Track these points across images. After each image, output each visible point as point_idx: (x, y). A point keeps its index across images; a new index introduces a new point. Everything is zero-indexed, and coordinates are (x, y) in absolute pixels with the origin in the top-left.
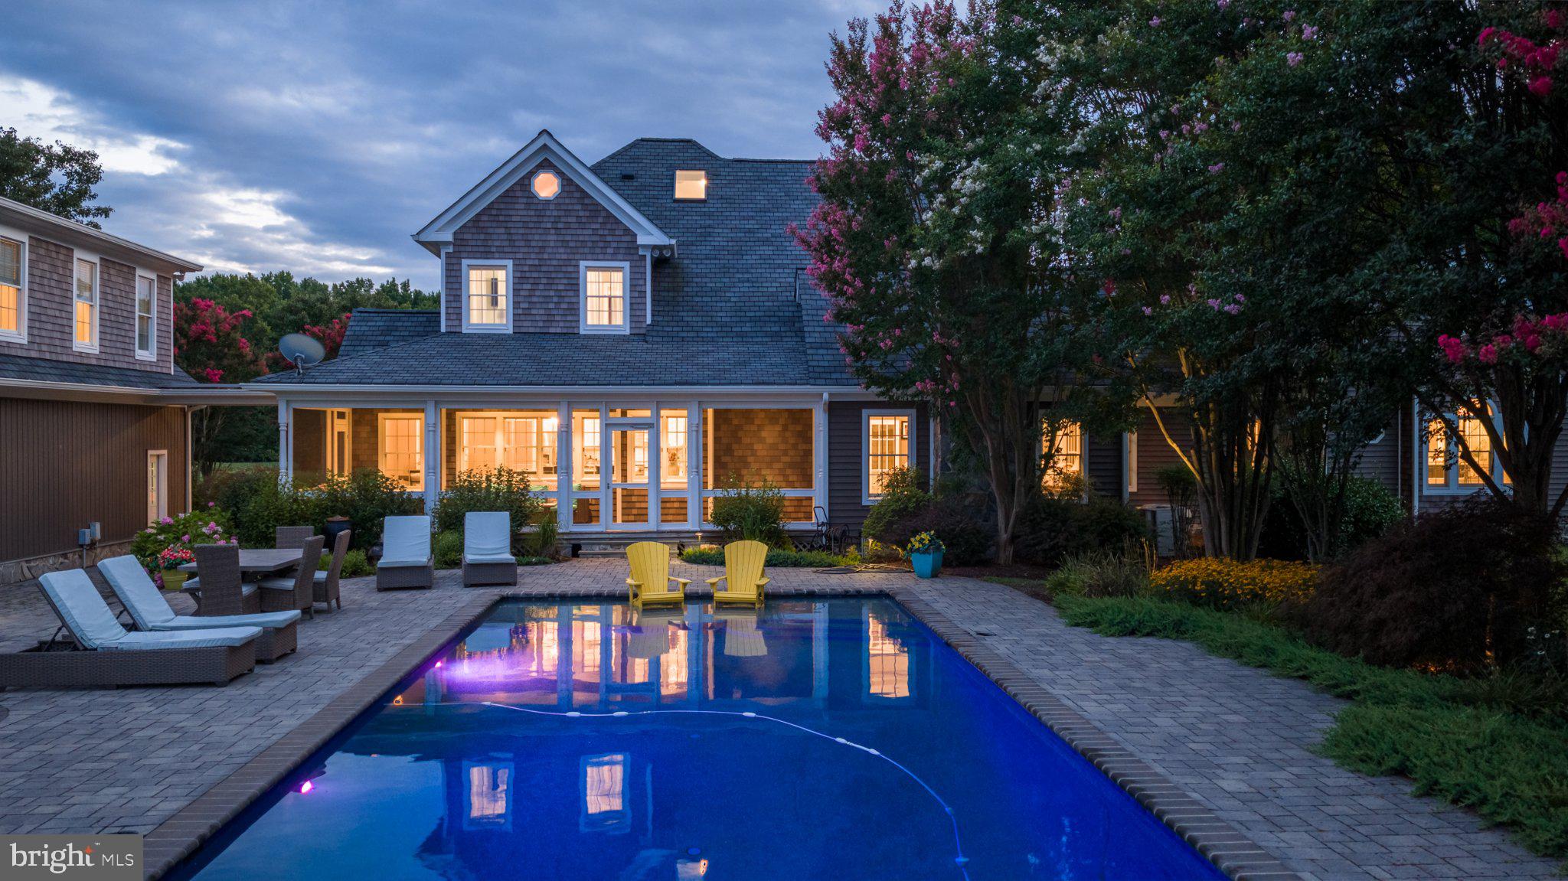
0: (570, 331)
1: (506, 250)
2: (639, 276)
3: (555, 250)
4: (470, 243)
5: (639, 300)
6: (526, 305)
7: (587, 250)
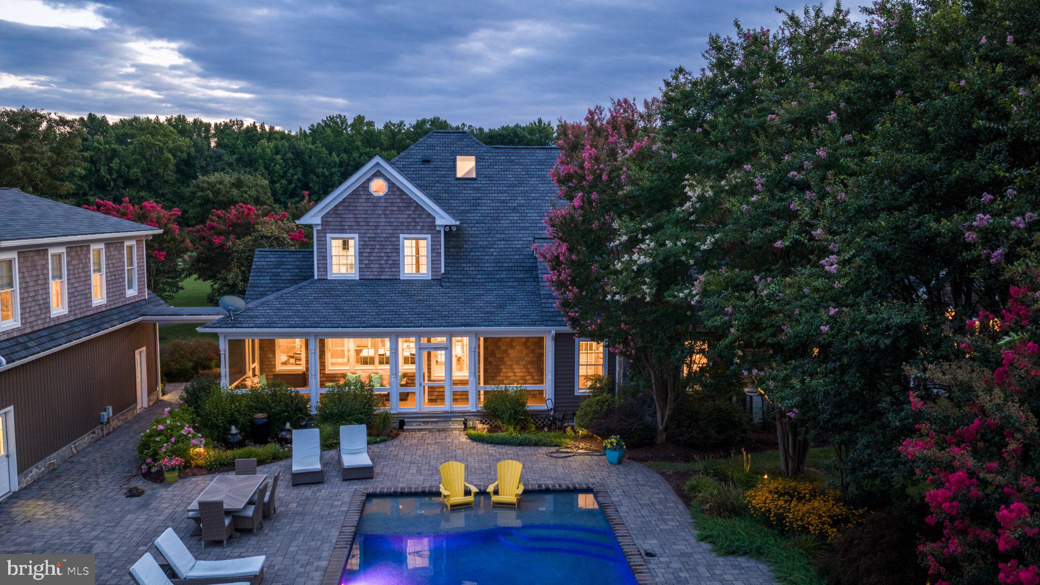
0: (394, 278)
1: (354, 227)
2: (436, 243)
3: (384, 228)
4: (332, 224)
5: (436, 259)
6: (367, 262)
7: (404, 228)
